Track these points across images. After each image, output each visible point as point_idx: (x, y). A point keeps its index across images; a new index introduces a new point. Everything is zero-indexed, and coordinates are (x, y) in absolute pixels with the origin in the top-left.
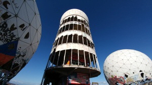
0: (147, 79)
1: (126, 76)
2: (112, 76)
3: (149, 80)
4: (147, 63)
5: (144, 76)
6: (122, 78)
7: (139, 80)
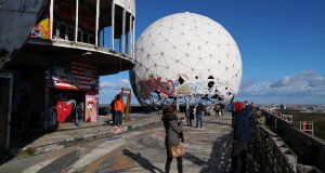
0: (215, 96)
1: (181, 81)
2: (152, 76)
3: (220, 99)
4: (230, 65)
5: (214, 89)
6: (170, 84)
7: (200, 92)
